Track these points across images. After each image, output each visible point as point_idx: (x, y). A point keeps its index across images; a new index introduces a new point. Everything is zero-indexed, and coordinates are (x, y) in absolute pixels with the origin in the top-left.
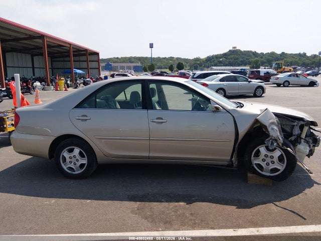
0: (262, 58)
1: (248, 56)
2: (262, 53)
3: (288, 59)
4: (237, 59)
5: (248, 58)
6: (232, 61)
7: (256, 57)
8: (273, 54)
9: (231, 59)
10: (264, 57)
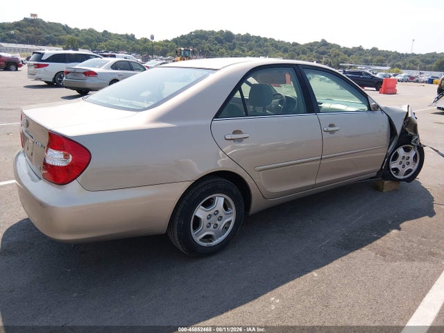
0: (77, 35)
1: (56, 31)
2: (76, 29)
3: (113, 41)
4: (40, 34)
5: (57, 34)
6: (31, 35)
7: (68, 33)
8: (91, 31)
9: (30, 33)
10: (80, 35)
